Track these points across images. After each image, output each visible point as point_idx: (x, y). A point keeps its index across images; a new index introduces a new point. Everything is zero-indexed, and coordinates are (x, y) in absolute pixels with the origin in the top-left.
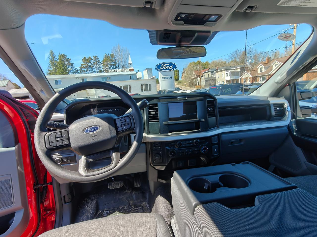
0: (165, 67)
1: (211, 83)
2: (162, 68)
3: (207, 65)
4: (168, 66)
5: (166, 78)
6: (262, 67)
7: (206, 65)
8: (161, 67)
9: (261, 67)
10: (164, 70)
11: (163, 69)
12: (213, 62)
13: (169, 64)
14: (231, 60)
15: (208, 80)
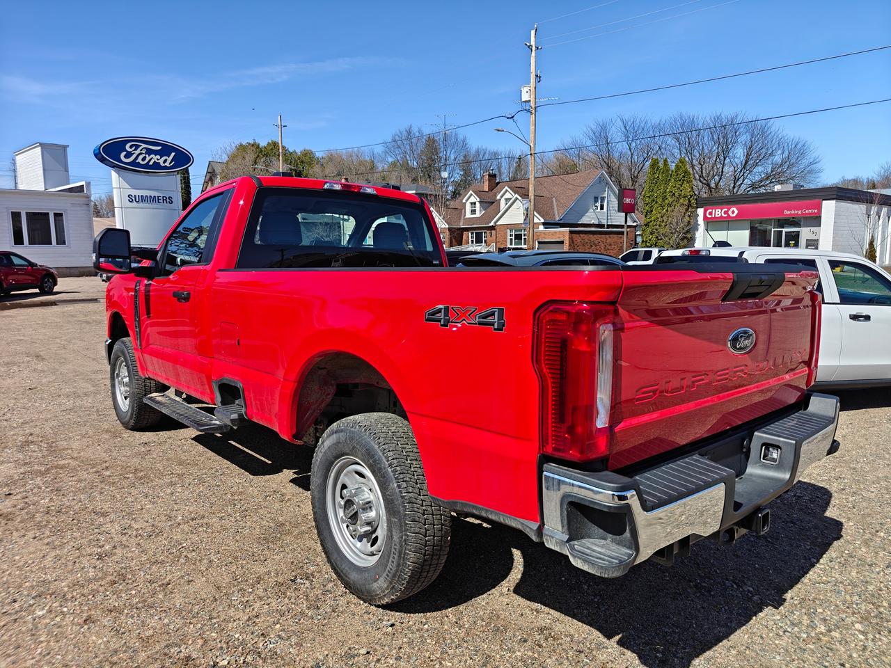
0: (141, 154)
1: (325, 234)
2: (127, 156)
3: (310, 164)
4: (156, 152)
5: (144, 199)
6: (475, 200)
7: (302, 162)
8: (124, 153)
9: (472, 199)
10: (135, 167)
11: (134, 163)
12: (331, 158)
13: (160, 148)
14: (390, 160)
15: (313, 223)
